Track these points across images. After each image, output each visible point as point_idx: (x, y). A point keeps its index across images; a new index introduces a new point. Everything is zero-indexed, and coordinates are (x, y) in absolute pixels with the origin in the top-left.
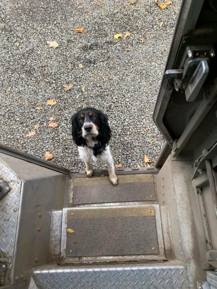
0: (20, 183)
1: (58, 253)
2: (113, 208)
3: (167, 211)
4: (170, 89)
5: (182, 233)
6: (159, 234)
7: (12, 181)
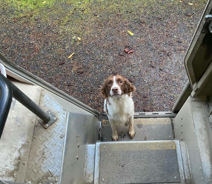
0: (66, 114)
1: (91, 182)
2: (140, 143)
3: (186, 146)
4: (203, 33)
5: (202, 161)
6: (180, 165)
7: (59, 112)
